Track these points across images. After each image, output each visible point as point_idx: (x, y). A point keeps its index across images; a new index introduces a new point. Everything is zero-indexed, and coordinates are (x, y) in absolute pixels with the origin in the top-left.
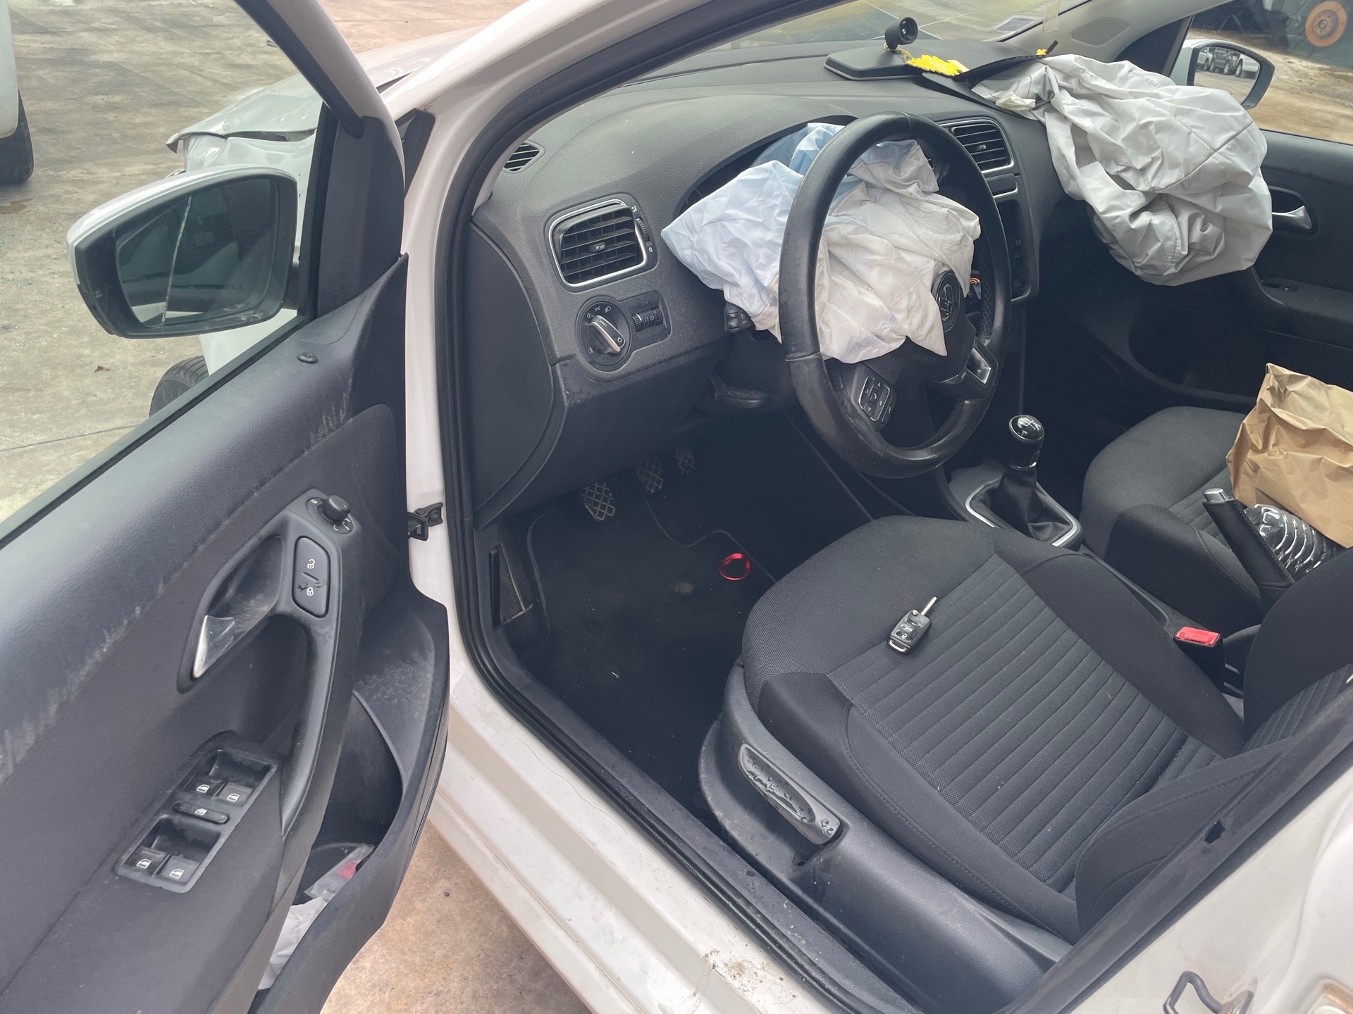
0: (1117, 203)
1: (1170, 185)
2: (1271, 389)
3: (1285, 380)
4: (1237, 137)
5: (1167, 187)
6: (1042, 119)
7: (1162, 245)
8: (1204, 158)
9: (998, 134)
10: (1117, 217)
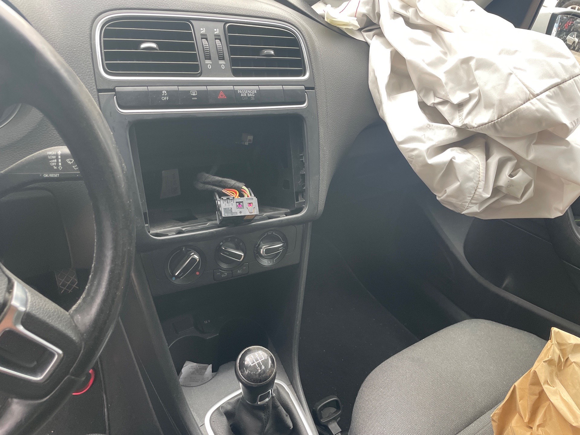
0: (419, 134)
1: (482, 125)
2: (550, 362)
3: (568, 350)
4: (561, 85)
5: (479, 126)
6: (369, 41)
7: (460, 185)
8: (520, 102)
9: (296, 42)
10: (414, 150)
